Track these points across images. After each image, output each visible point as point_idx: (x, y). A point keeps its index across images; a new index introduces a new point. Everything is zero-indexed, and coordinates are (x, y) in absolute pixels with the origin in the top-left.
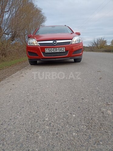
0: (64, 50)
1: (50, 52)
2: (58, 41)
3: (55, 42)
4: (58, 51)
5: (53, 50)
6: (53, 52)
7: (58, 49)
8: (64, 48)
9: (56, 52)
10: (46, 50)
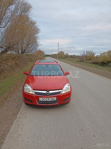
0: (56, 99)
1: (44, 100)
2: (51, 92)
3: (48, 93)
4: (50, 100)
5: (46, 99)
6: (46, 100)
7: (50, 98)
8: (56, 98)
9: (49, 100)
10: (40, 99)
